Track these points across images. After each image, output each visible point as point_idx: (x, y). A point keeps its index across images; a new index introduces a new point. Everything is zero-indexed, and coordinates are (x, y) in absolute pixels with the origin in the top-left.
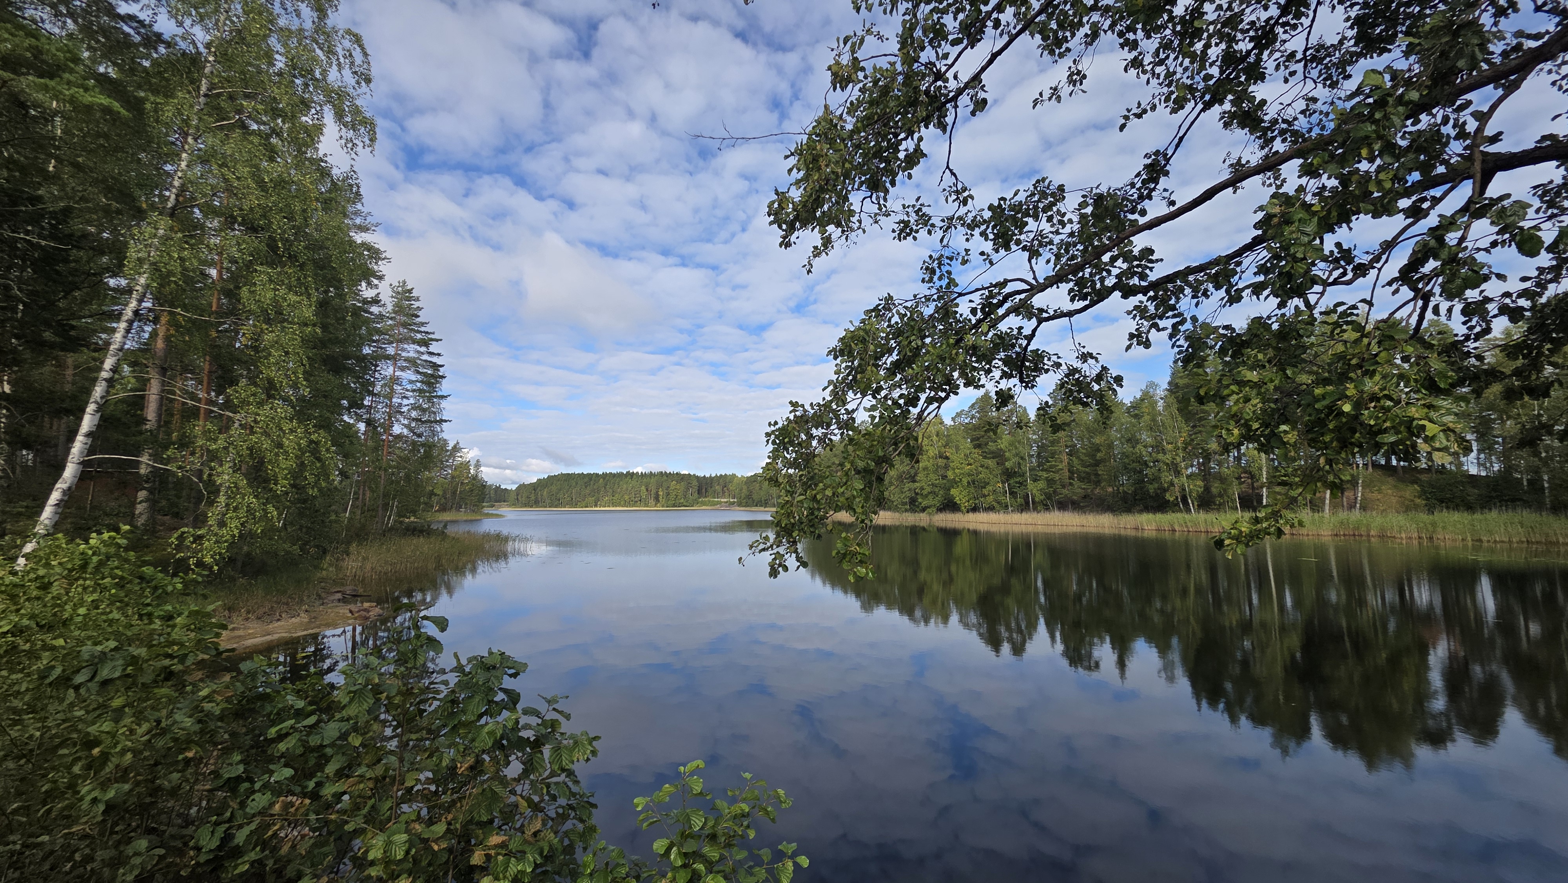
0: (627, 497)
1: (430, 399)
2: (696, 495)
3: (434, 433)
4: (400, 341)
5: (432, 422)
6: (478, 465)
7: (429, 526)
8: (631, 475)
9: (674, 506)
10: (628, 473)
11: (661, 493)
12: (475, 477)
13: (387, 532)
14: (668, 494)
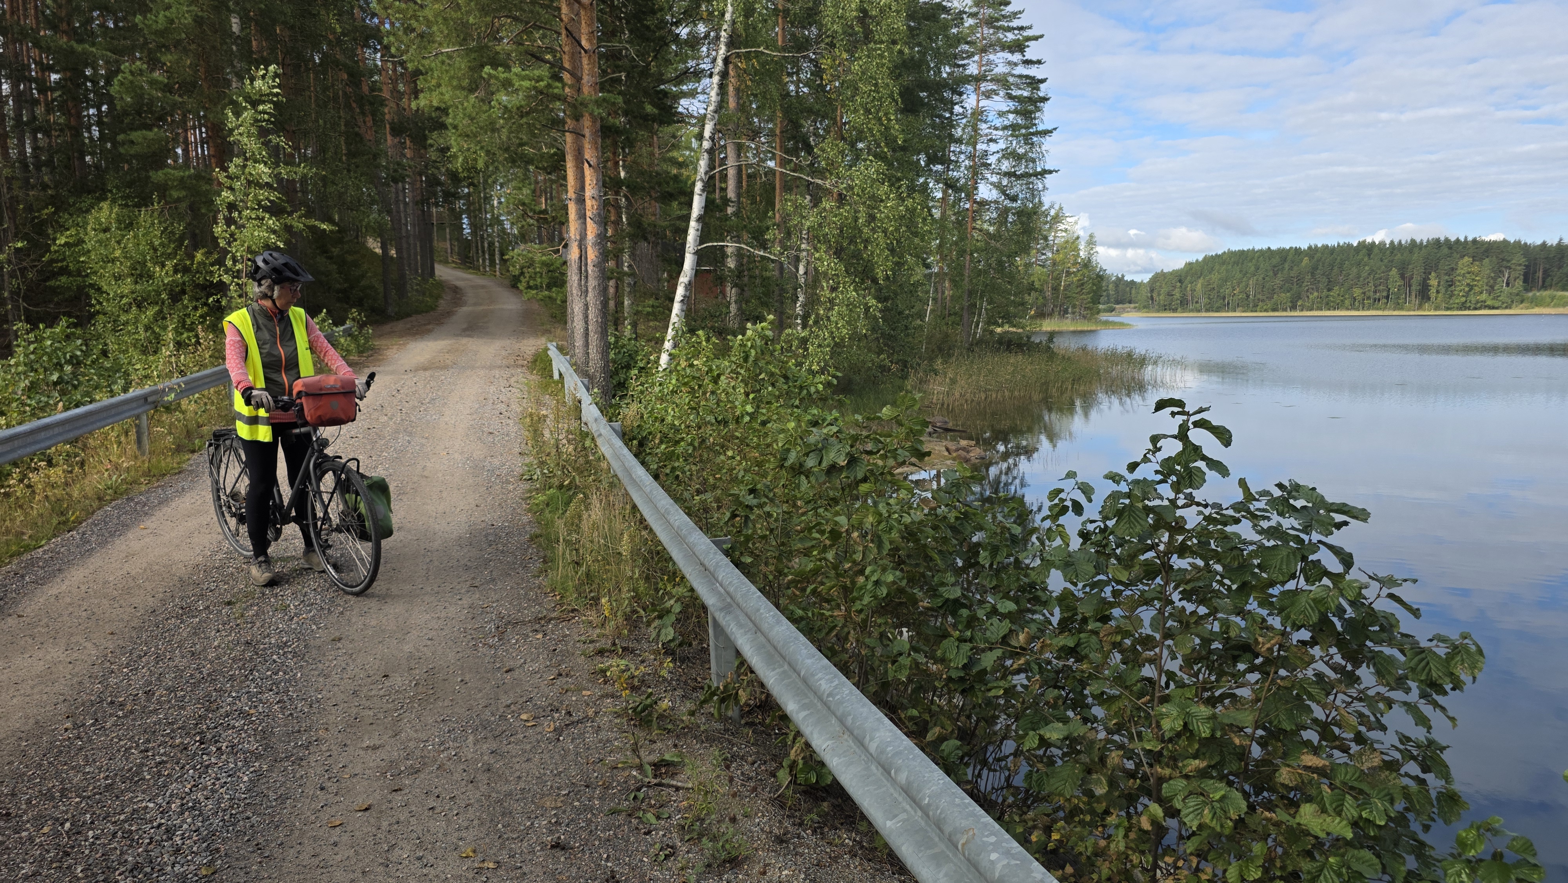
0: (1357, 292)
1: (1027, 139)
2: (1519, 284)
3: (1033, 193)
4: (984, 50)
5: (1031, 175)
6: (1091, 242)
7: (1029, 337)
8: (1367, 249)
9: (1463, 307)
10: (1362, 244)
11: (1433, 282)
12: (1087, 264)
13: (975, 346)
14: (1451, 284)
